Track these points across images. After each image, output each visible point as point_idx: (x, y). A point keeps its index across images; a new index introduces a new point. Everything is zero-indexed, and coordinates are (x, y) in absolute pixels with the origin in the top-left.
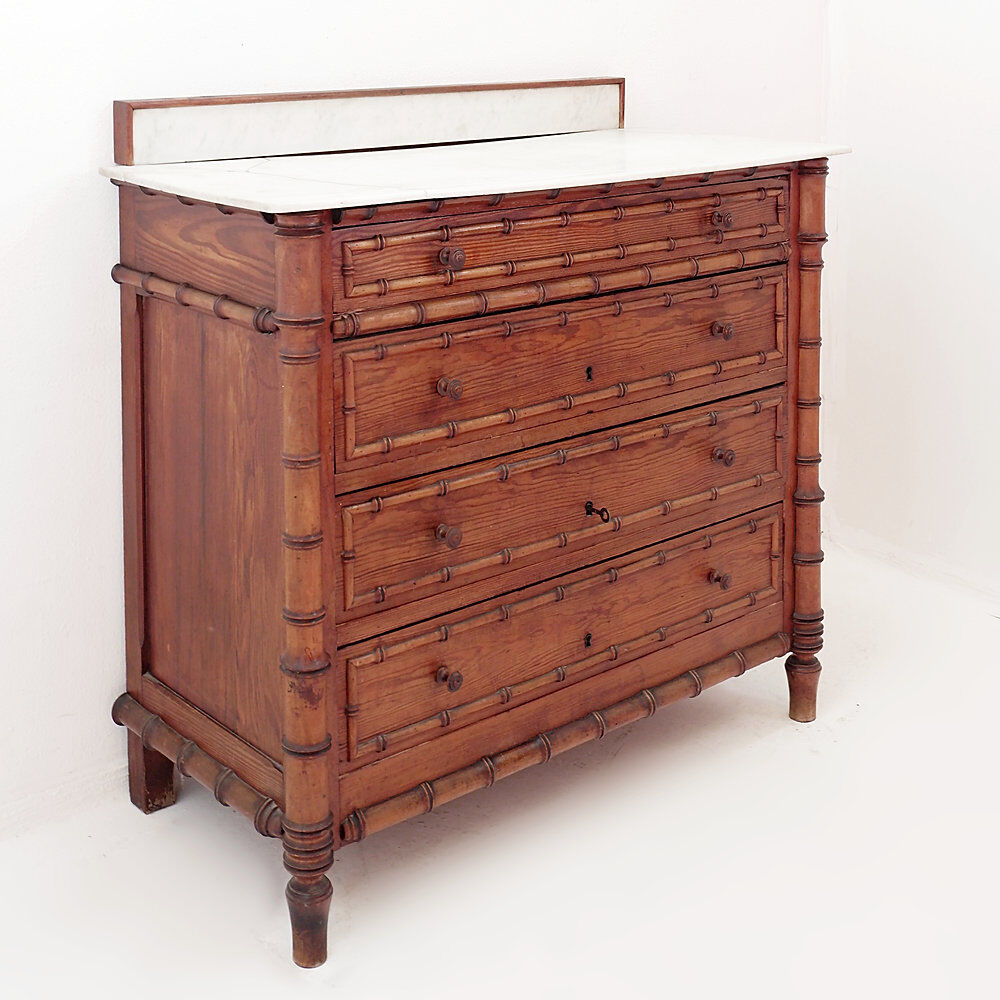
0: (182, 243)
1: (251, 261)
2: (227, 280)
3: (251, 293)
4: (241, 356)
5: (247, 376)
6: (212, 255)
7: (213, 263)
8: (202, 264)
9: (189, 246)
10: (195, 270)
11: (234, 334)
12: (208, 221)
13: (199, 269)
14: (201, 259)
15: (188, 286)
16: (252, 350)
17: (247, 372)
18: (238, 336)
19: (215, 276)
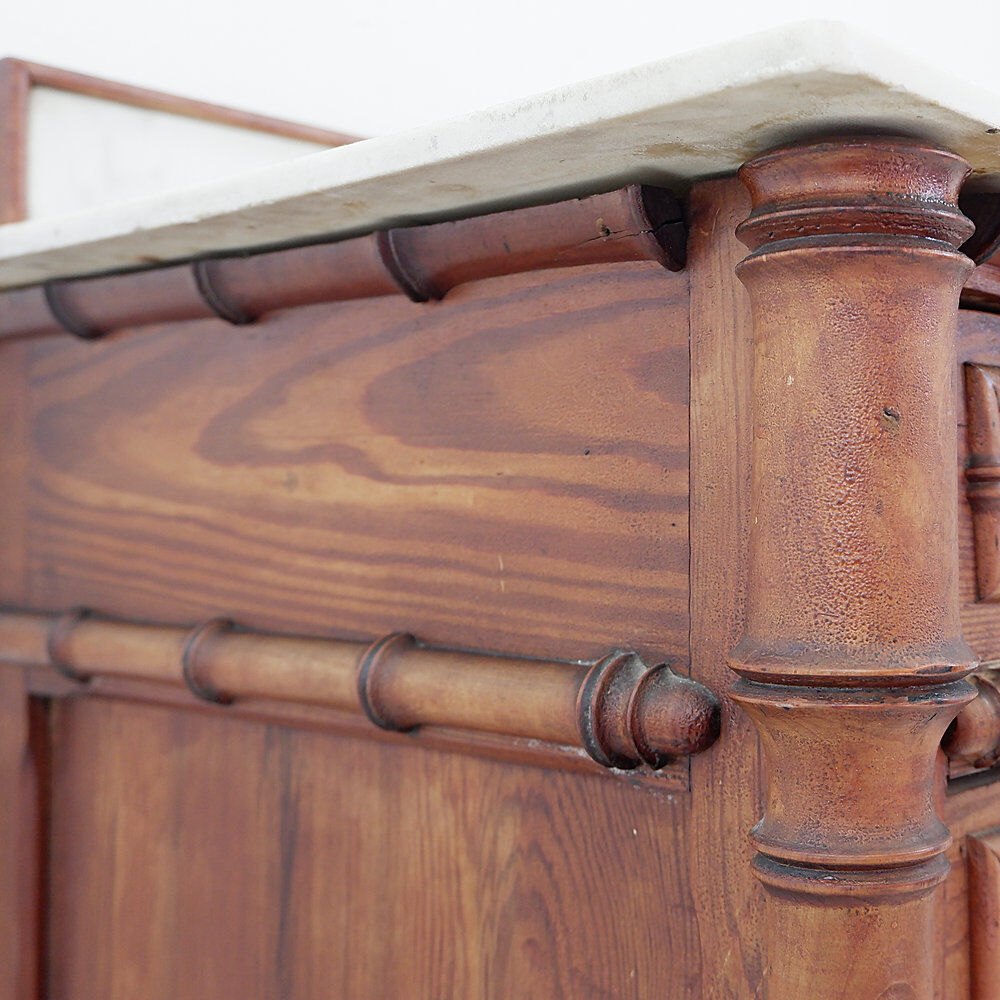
0: (203, 474)
1: (546, 465)
2: (407, 573)
3: (549, 604)
4: (469, 880)
5: (500, 960)
6: (341, 488)
7: (346, 519)
8: (297, 534)
9: (241, 480)
10: (264, 563)
11: (436, 794)
12: (323, 363)
13: (280, 557)
14: (294, 517)
15: (229, 627)
16: (532, 850)
17: (504, 941)
18: (452, 797)
19: (358, 569)
